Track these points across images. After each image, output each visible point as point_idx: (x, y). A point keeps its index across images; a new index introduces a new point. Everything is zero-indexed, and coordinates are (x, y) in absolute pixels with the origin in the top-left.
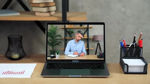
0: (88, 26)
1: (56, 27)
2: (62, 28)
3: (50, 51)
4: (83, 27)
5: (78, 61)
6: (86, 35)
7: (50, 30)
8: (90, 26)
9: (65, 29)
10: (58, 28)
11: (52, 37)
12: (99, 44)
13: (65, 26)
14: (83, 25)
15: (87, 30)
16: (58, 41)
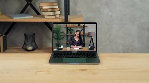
0: (84, 25)
1: (60, 26)
2: (65, 27)
3: (56, 43)
4: (80, 26)
5: (76, 52)
6: (82, 32)
7: (55, 28)
8: (86, 25)
9: (67, 27)
10: (62, 26)
11: (57, 33)
12: (92, 39)
13: (67, 25)
14: (80, 24)
15: (83, 29)
16: (62, 36)
